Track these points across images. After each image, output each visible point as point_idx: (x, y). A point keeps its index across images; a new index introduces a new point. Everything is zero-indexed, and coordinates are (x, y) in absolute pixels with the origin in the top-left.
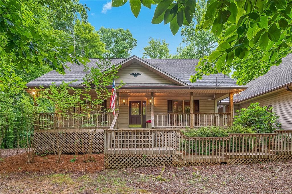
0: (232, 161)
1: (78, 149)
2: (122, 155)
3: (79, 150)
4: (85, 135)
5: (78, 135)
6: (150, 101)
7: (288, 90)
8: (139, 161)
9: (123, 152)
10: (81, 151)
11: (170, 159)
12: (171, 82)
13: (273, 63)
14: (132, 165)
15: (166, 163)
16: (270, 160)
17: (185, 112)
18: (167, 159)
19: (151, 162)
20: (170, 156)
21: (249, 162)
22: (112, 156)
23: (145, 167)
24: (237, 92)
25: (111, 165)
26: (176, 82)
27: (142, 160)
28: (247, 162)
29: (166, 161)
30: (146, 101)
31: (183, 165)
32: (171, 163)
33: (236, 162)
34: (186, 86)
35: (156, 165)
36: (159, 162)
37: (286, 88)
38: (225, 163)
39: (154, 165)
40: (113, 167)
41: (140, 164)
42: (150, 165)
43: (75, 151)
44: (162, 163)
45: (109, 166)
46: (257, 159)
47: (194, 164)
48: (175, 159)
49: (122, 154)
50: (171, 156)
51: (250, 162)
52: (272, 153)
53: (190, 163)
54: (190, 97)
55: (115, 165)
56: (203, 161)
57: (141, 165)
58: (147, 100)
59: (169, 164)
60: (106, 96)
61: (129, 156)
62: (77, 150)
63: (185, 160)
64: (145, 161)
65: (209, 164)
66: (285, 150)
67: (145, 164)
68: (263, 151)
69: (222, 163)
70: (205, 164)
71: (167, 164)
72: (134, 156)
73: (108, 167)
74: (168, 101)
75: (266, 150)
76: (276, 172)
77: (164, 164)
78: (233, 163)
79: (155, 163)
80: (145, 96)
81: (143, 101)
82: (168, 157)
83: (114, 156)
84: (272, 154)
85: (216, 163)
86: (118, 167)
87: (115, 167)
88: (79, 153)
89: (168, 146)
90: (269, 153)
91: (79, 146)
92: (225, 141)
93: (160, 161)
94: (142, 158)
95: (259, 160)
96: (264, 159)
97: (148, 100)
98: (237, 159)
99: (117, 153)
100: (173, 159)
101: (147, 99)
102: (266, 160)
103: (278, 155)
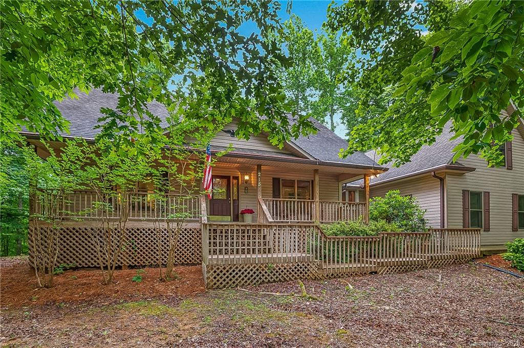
0: (384, 269)
1: (128, 259)
2: (235, 265)
3: (130, 261)
4: (141, 232)
5: (128, 233)
6: (247, 178)
7: (435, 176)
8: (261, 274)
9: (238, 260)
10: (134, 262)
11: (307, 269)
12: (288, 151)
13: (426, 141)
14: (252, 281)
15: (301, 275)
16: (424, 267)
17: (298, 198)
18: (302, 269)
19: (280, 274)
20: (306, 265)
21: (401, 270)
22: (220, 267)
23: (272, 282)
24: (375, 174)
25: (218, 283)
26: (296, 152)
27: (266, 273)
28: (399, 271)
29: (301, 273)
30: (238, 177)
31: (323, 278)
32: (308, 276)
33: (388, 271)
34: (312, 159)
35: (288, 279)
36: (291, 275)
37: (433, 173)
38: (376, 273)
39: (285, 279)
40: (221, 286)
41: (263, 278)
42: (278, 279)
43: (122, 263)
44: (296, 275)
45: (215, 284)
46: (411, 266)
47: (337, 275)
48: (313, 269)
49: (235, 263)
50: (308, 265)
51: (403, 270)
52: (426, 257)
53: (332, 275)
54: (313, 176)
55: (224, 283)
56: (349, 270)
57: (265, 280)
58: (240, 175)
59: (305, 278)
60: (201, 167)
61: (247, 266)
62: (126, 262)
63: (325, 270)
64: (270, 274)
65: (356, 274)
66: (439, 254)
67: (272, 278)
68: (413, 256)
69: (371, 273)
70: (351, 275)
71: (302, 277)
72: (255, 267)
73: (212, 286)
74: (274, 179)
75: (420, 254)
76: (439, 280)
77: (299, 277)
78: (384, 273)
79: (285, 276)
80: (237, 168)
81: (233, 177)
82: (304, 266)
83: (223, 267)
84: (426, 260)
85: (365, 273)
86: (230, 286)
87: (224, 286)
88: (131, 267)
89: (285, 251)
90: (423, 257)
91: (130, 253)
92: (375, 242)
93: (293, 273)
94: (266, 270)
95: (413, 268)
96: (418, 266)
97: (243, 175)
98: (389, 267)
99: (227, 262)
100: (311, 270)
101: (239, 173)
102: (420, 267)
103: (433, 260)
